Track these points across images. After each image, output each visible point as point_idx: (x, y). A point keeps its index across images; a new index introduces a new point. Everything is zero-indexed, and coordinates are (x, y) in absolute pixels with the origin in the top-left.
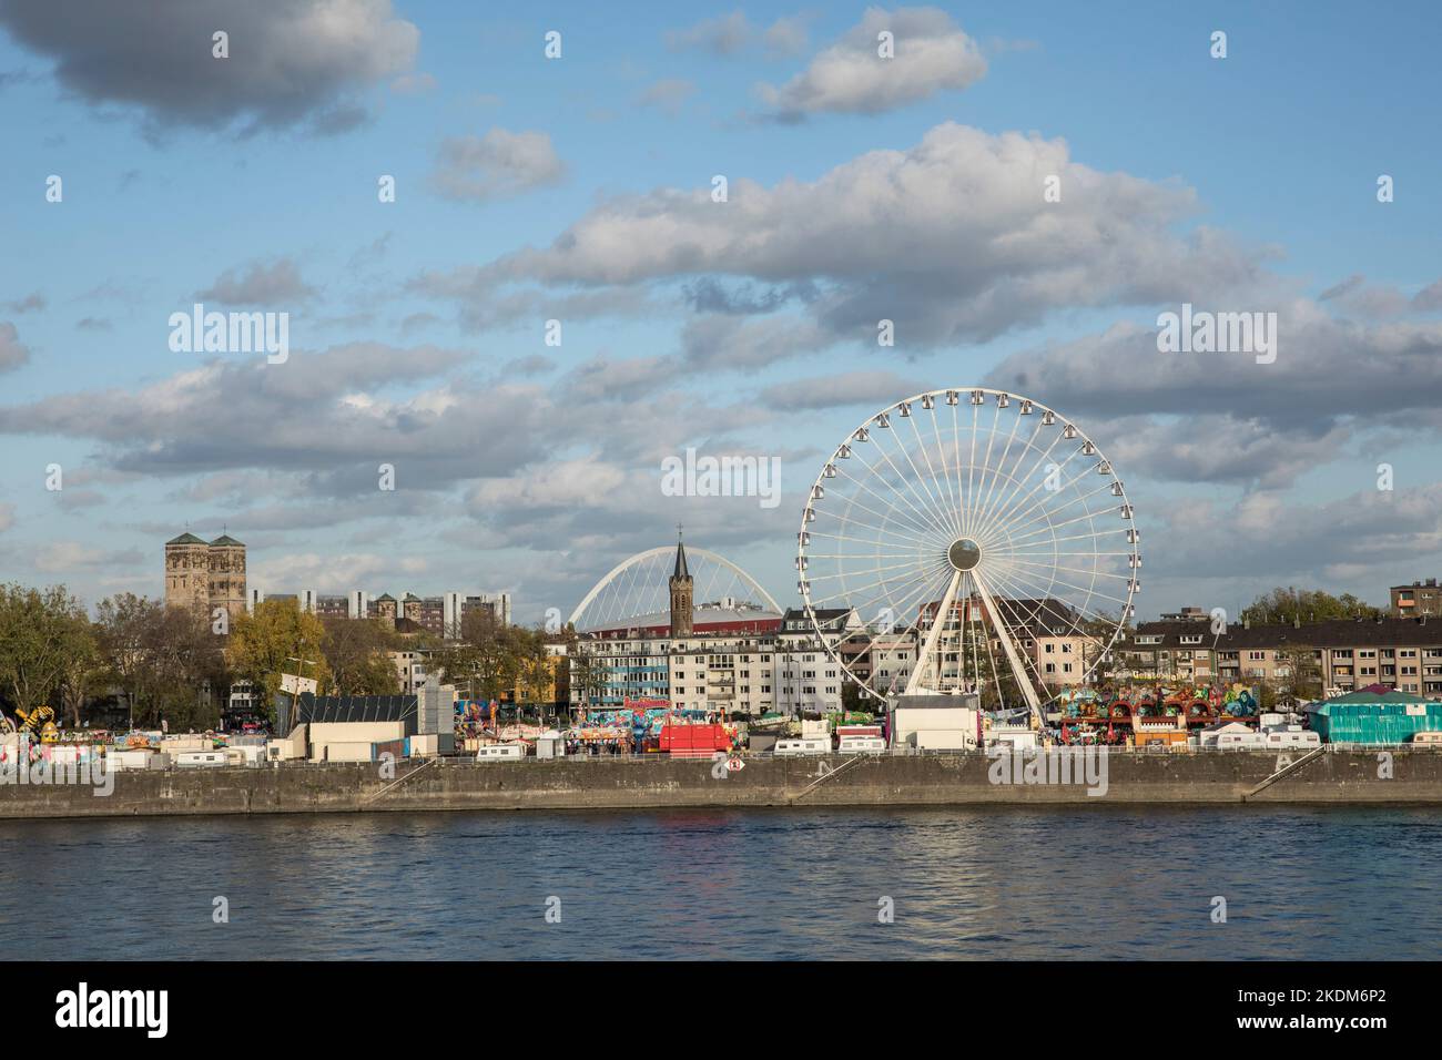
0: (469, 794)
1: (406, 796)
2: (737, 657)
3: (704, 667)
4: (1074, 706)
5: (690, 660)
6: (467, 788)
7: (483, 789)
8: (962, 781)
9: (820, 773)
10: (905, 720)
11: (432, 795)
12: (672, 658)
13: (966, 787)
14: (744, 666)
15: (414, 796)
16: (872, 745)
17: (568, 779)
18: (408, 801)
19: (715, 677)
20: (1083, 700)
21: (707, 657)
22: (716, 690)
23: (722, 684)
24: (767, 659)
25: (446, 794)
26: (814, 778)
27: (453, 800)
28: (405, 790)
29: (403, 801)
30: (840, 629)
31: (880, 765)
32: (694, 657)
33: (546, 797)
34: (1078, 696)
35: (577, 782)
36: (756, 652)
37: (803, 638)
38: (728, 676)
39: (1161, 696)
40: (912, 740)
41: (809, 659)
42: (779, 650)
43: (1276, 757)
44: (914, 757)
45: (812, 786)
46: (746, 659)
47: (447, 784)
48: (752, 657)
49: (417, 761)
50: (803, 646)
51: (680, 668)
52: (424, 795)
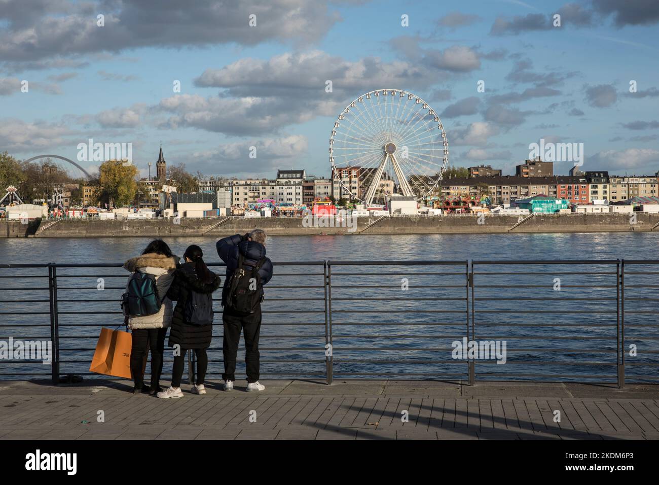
0: (243, 230)
1: (220, 230)
2: (261, 187)
3: (247, 191)
4: (431, 202)
5: (241, 188)
6: (243, 227)
7: (249, 228)
8: (418, 225)
9: (369, 223)
10: (395, 205)
11: (230, 230)
12: (234, 187)
13: (420, 228)
14: (264, 191)
15: (222, 230)
16: (385, 213)
17: (280, 224)
18: (221, 232)
19: (252, 194)
20: (434, 200)
21: (248, 187)
22: (252, 200)
23: (254, 197)
24: (273, 188)
25: (235, 230)
26: (367, 224)
27: (237, 232)
28: (219, 228)
29: (218, 232)
30: (301, 177)
31: (391, 220)
32: (243, 187)
33: (271, 231)
34: (433, 198)
35: (283, 225)
36: (268, 185)
37: (287, 180)
38: (256, 194)
39: (460, 198)
40: (399, 211)
41: (289, 188)
42: (278, 185)
43: (518, 217)
44: (402, 218)
45: (366, 227)
46: (265, 188)
47: (235, 226)
48: (267, 187)
49: (222, 218)
50: (286, 184)
51: (237, 191)
52: (226, 230)
